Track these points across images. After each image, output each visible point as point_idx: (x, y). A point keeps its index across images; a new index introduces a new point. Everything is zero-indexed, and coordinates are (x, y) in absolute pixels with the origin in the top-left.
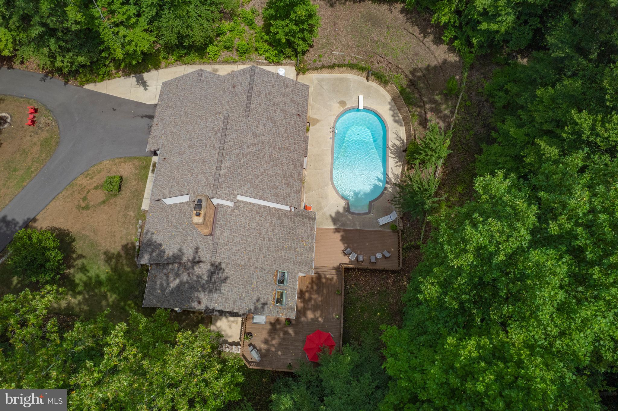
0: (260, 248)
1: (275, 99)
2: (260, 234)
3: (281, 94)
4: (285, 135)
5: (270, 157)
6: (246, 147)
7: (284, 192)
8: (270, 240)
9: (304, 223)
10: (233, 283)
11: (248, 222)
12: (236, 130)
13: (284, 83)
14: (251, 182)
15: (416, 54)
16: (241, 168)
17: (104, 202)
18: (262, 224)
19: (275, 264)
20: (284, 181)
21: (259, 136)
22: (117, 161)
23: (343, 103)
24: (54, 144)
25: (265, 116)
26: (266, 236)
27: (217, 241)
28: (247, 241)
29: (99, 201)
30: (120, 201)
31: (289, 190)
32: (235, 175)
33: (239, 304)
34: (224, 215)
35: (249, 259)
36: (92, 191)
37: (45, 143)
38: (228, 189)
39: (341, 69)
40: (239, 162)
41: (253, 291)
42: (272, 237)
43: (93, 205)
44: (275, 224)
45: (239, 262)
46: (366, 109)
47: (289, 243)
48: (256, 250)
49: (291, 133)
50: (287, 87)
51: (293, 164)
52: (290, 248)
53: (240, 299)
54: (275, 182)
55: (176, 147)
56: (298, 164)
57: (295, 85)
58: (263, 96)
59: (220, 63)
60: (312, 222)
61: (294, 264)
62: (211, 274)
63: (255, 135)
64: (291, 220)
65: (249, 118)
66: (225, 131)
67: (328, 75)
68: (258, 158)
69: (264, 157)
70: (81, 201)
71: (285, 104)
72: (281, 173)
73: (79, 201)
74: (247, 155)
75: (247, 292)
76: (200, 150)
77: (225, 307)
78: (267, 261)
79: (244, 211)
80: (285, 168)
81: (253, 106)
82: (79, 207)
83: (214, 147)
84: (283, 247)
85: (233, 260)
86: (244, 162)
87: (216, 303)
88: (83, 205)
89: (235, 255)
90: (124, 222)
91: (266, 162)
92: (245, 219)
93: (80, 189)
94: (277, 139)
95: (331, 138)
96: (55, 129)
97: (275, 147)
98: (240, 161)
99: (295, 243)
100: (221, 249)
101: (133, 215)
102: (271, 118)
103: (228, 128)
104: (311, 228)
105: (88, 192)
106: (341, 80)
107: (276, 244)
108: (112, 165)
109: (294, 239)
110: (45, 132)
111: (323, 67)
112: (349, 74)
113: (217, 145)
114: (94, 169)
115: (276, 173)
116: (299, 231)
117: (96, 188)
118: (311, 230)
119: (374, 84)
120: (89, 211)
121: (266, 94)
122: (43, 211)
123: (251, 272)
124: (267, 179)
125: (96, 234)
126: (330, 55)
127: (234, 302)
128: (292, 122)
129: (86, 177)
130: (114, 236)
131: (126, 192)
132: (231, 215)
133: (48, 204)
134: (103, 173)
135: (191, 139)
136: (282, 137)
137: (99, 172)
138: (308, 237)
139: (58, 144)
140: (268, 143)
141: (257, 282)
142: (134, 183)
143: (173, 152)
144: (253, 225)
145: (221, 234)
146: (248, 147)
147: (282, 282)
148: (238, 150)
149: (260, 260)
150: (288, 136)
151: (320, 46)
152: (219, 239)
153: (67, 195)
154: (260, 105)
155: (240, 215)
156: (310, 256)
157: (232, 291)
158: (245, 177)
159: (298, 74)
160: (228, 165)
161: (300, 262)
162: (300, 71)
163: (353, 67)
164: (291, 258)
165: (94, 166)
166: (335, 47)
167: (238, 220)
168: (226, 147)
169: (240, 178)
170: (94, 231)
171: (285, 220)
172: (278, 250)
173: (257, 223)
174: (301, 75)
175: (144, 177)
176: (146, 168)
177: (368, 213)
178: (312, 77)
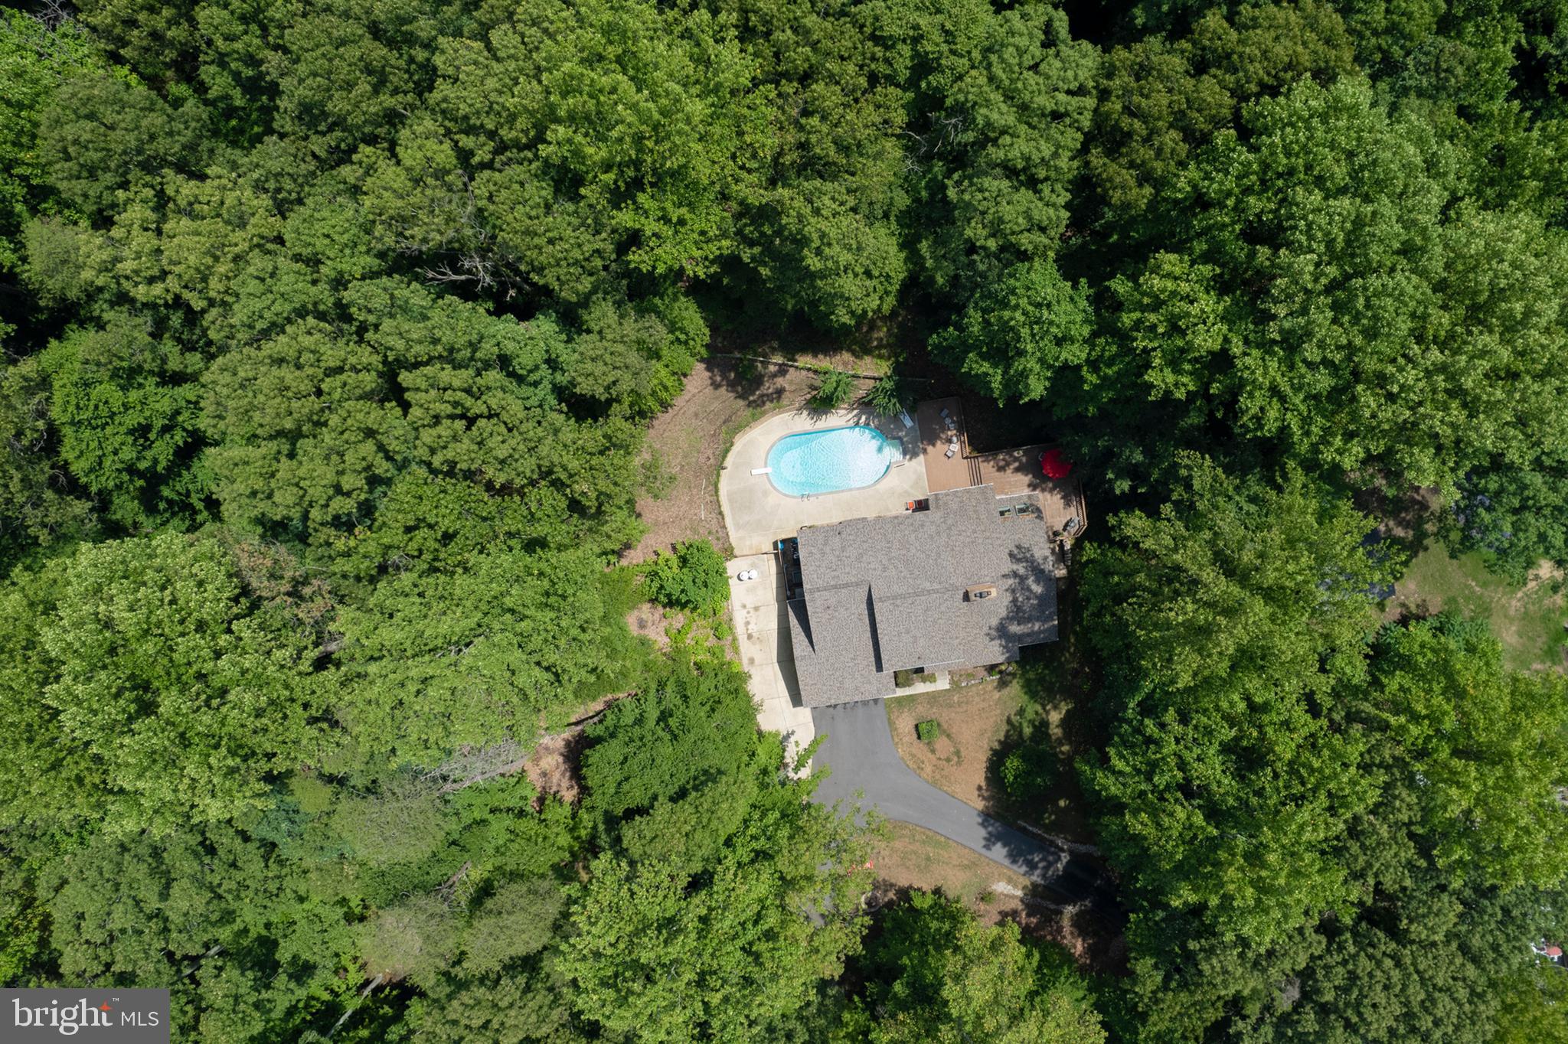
4: (869, 541)
17: (949, 736)
22: (896, 740)
29: (948, 741)
30: (945, 716)
36: (938, 754)
39: (721, 503)
43: (954, 747)
66: (895, 598)
67: (730, 518)
68: (908, 560)
69: (904, 555)
70: (952, 763)
71: (833, 550)
72: (913, 535)
73: (952, 765)
74: (910, 571)
80: (906, 533)
82: (959, 763)
84: (977, 518)
86: (919, 571)
88: (955, 759)
90: (967, 703)
91: (908, 551)
93: (937, 771)
94: (878, 547)
97: (888, 548)
98: (919, 575)
101: (957, 695)
102: (858, 559)
105: (939, 759)
107: (976, 525)
108: (903, 744)
109: (965, 509)
111: (724, 527)
114: (910, 764)
115: (916, 539)
117: (933, 751)
120: (961, 749)
121: (832, 571)
124: (925, 546)
126: (706, 520)
128: (850, 538)
129: (922, 768)
131: (934, 713)
133: (959, 800)
134: (915, 751)
135: (899, 634)
136: (873, 543)
137: (914, 756)
140: (887, 555)
142: (920, 708)
148: (909, 580)
153: (946, 783)
154: (848, 573)
159: (740, 556)
163: (716, 490)
165: (907, 765)
166: (695, 517)
174: (736, 552)
175: (912, 699)
176: (899, 701)
177: (900, 439)
178: (734, 537)
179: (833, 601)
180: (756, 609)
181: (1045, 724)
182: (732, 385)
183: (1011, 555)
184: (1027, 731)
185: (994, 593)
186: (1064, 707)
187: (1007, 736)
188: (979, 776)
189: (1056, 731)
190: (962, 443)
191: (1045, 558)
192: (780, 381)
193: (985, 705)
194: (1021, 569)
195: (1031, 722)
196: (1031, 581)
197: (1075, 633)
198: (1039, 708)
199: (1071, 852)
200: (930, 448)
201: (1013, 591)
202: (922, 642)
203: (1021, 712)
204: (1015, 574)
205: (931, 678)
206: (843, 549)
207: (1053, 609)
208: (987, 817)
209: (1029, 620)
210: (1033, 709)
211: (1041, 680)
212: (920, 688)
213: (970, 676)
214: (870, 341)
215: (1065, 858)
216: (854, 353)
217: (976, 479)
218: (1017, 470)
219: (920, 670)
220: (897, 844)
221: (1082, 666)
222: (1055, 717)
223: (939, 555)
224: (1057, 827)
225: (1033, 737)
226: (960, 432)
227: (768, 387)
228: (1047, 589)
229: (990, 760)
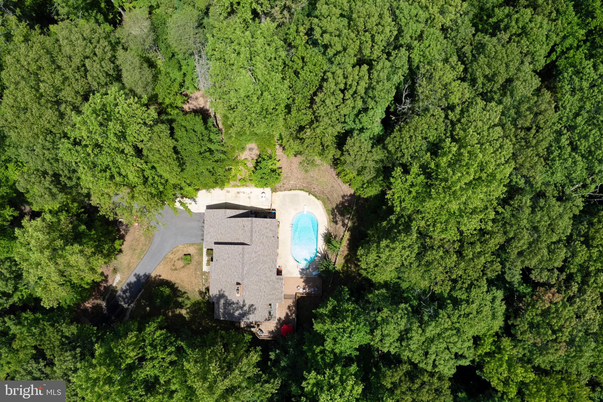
5: (262, 261)
6: (252, 259)
12: (248, 253)
15: (333, 187)
16: (251, 269)
17: (183, 267)
18: (261, 286)
19: (267, 302)
21: (257, 253)
22: (186, 245)
23: (296, 210)
25: (259, 242)
26: (263, 291)
29: (181, 266)
30: (192, 267)
34: (246, 286)
36: (177, 261)
39: (295, 190)
42: (265, 291)
43: (179, 268)
44: (266, 285)
46: (308, 212)
47: (273, 292)
49: (271, 246)
52: (273, 294)
53: (255, 317)
56: (274, 261)
58: (257, 232)
59: (230, 187)
66: (243, 254)
67: (288, 193)
68: (258, 263)
69: (260, 261)
71: (267, 233)
73: (171, 266)
74: (253, 262)
78: (264, 301)
81: (254, 239)
82: (172, 269)
86: (252, 266)
88: (174, 268)
90: (196, 277)
91: (261, 263)
92: (254, 286)
93: (170, 260)
94: (265, 251)
95: (290, 230)
97: (264, 255)
101: (199, 273)
102: (262, 242)
103: (245, 253)
104: (281, 283)
105: (175, 261)
106: (295, 195)
108: (184, 248)
109: (275, 290)
111: (285, 190)
112: (299, 192)
114: (175, 249)
116: (276, 286)
117: (178, 259)
120: (177, 271)
121: (259, 231)
126: (289, 183)
128: (271, 241)
129: (172, 254)
131: (194, 262)
133: (156, 267)
134: (180, 252)
136: (267, 249)
137: (178, 251)
139: (153, 236)
141: (261, 309)
142: (197, 257)
145: (245, 294)
151: (284, 178)
153: (164, 263)
155: (252, 284)
156: (281, 296)
159: (272, 193)
161: (277, 299)
162: (274, 191)
163: (301, 189)
164: (274, 298)
166: (291, 179)
174: (274, 193)
175: (201, 255)
176: (201, 249)
177: (308, 268)
178: (280, 194)
179: (246, 228)
180: (249, 197)
181: (182, 307)
182: (342, 203)
183: (252, 305)
184: (180, 300)
185: (238, 295)
186: (187, 316)
187: (179, 291)
188: (164, 277)
189: (178, 311)
190: (303, 294)
191: (248, 319)
192: (340, 223)
193: (194, 284)
194: (246, 308)
195: (183, 302)
196: (240, 311)
197: (216, 326)
198: (188, 306)
199: (127, 309)
200: (302, 280)
201: (237, 303)
202: (223, 262)
203: (188, 298)
204: (244, 305)
205: (208, 264)
206: (267, 237)
207: (227, 319)
208: (148, 277)
209: (225, 308)
210: (188, 303)
211: (200, 309)
212: (205, 258)
213: (206, 280)
214: (351, 263)
215: (126, 306)
216: (347, 256)
217: (286, 297)
218: (287, 314)
219: (212, 260)
220: (143, 238)
221: (203, 327)
222: (184, 312)
223: (258, 276)
224: (138, 305)
225: (177, 301)
226: (307, 294)
227: (339, 218)
228: (236, 317)
229: (171, 282)
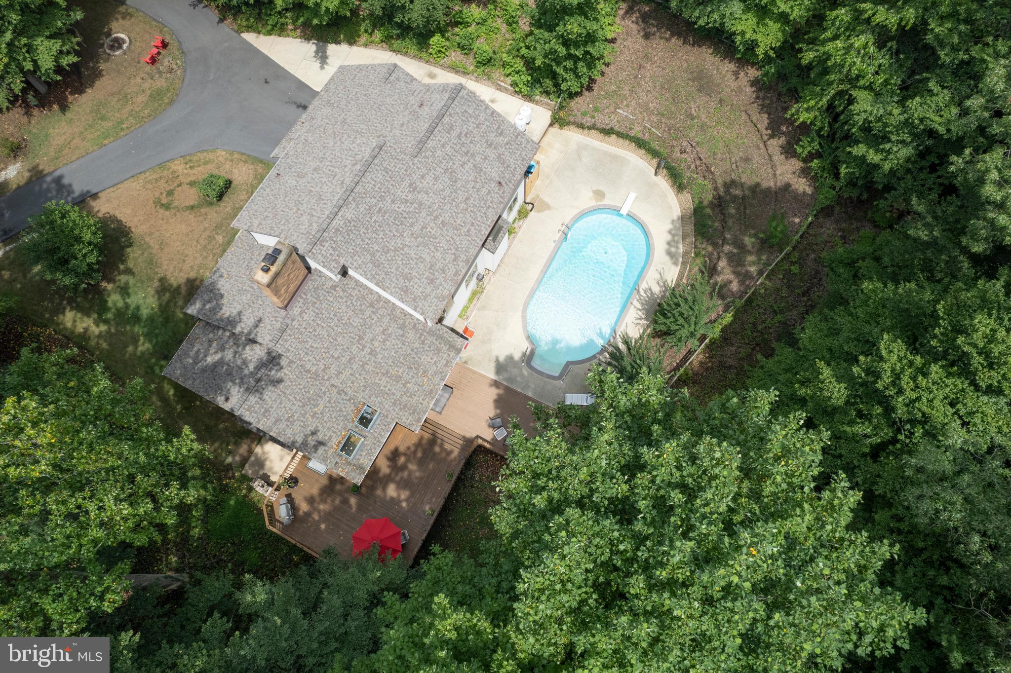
0: (351, 359)
1: (472, 145)
2: (361, 338)
3: (487, 142)
4: (463, 205)
5: (422, 230)
6: (389, 201)
7: (420, 290)
8: (372, 353)
9: (439, 351)
10: (288, 392)
11: (351, 313)
12: (386, 170)
13: (499, 127)
14: (373, 255)
15: (747, 160)
16: (367, 229)
17: (192, 208)
18: (372, 325)
19: (363, 391)
20: (427, 274)
21: (419, 192)
22: (236, 156)
23: (599, 194)
24: (166, 101)
25: (442, 166)
26: (368, 345)
27: (289, 322)
28: (336, 340)
29: (187, 204)
31: (429, 289)
32: (352, 235)
33: (282, 426)
34: (318, 288)
35: (326, 368)
36: (185, 187)
37: (157, 95)
38: (331, 251)
39: (621, 141)
40: (367, 218)
41: (313, 417)
42: (378, 350)
43: (177, 207)
44: (391, 334)
45: (308, 367)
46: (631, 216)
47: (401, 371)
48: (344, 359)
49: (475, 206)
50: (501, 134)
51: (454, 254)
52: (398, 378)
53: (288, 420)
54: (412, 269)
55: (300, 163)
56: (462, 256)
57: (517, 137)
58: (454, 134)
59: (443, 67)
60: (452, 354)
61: (394, 404)
62: (262, 365)
63: (413, 188)
64: (420, 338)
65: (416, 159)
66: (367, 165)
67: (599, 143)
68: (402, 224)
69: (412, 225)
70: (164, 195)
71: (486, 158)
72: (428, 259)
73: (162, 193)
74: (385, 212)
75: (303, 415)
76: (324, 180)
77: (259, 422)
78: (353, 383)
79: (352, 296)
80: (438, 255)
81: (430, 144)
82: (157, 202)
83: (342, 183)
84: (388, 372)
85: (300, 360)
86: (375, 222)
87: (248, 410)
88: (164, 201)
89: (307, 353)
90: (205, 247)
91: (412, 234)
92: (347, 307)
93: (170, 176)
94: (447, 207)
95: (554, 241)
96: (177, 81)
97: (436, 218)
98: (371, 218)
99: (411, 374)
100: (290, 335)
101: (221, 242)
102: (451, 173)
103: (375, 162)
104: (448, 362)
105: (179, 185)
106: (615, 158)
107: (380, 363)
108: (226, 159)
109: (411, 368)
110: (163, 80)
111: (593, 127)
112: (630, 154)
113: (348, 181)
115: (421, 257)
116: (425, 359)
117: (192, 184)
118: (446, 365)
119: (663, 183)
120: (167, 213)
121: (461, 133)
122: (112, 189)
123: (324, 389)
124: (402, 260)
125: (162, 249)
126: (613, 113)
127: (276, 421)
128: (484, 190)
129: (186, 163)
130: (184, 261)
131: (227, 206)
132: (328, 292)
133: (122, 182)
135: (322, 159)
136: (457, 206)
138: (436, 373)
139: (171, 102)
140: (429, 207)
141: (326, 407)
143: (293, 170)
144: (356, 321)
145: (300, 314)
146: (393, 202)
147: (365, 421)
148: (375, 201)
149: (342, 377)
150: (466, 210)
151: (602, 93)
152: (293, 320)
153: (151, 178)
154: (443, 146)
155: (341, 298)
156: (425, 403)
157: (280, 403)
158: (368, 244)
159: (551, 125)
160: (349, 216)
161: (405, 406)
162: (558, 121)
163: (640, 143)
164: (393, 394)
165: (203, 151)
166: (625, 103)
167: (335, 303)
168: (359, 188)
169: (359, 241)
170: (162, 243)
171: (411, 335)
172: (377, 373)
173: (364, 320)
174: (555, 130)
178: (573, 136)
206: (477, 169)
